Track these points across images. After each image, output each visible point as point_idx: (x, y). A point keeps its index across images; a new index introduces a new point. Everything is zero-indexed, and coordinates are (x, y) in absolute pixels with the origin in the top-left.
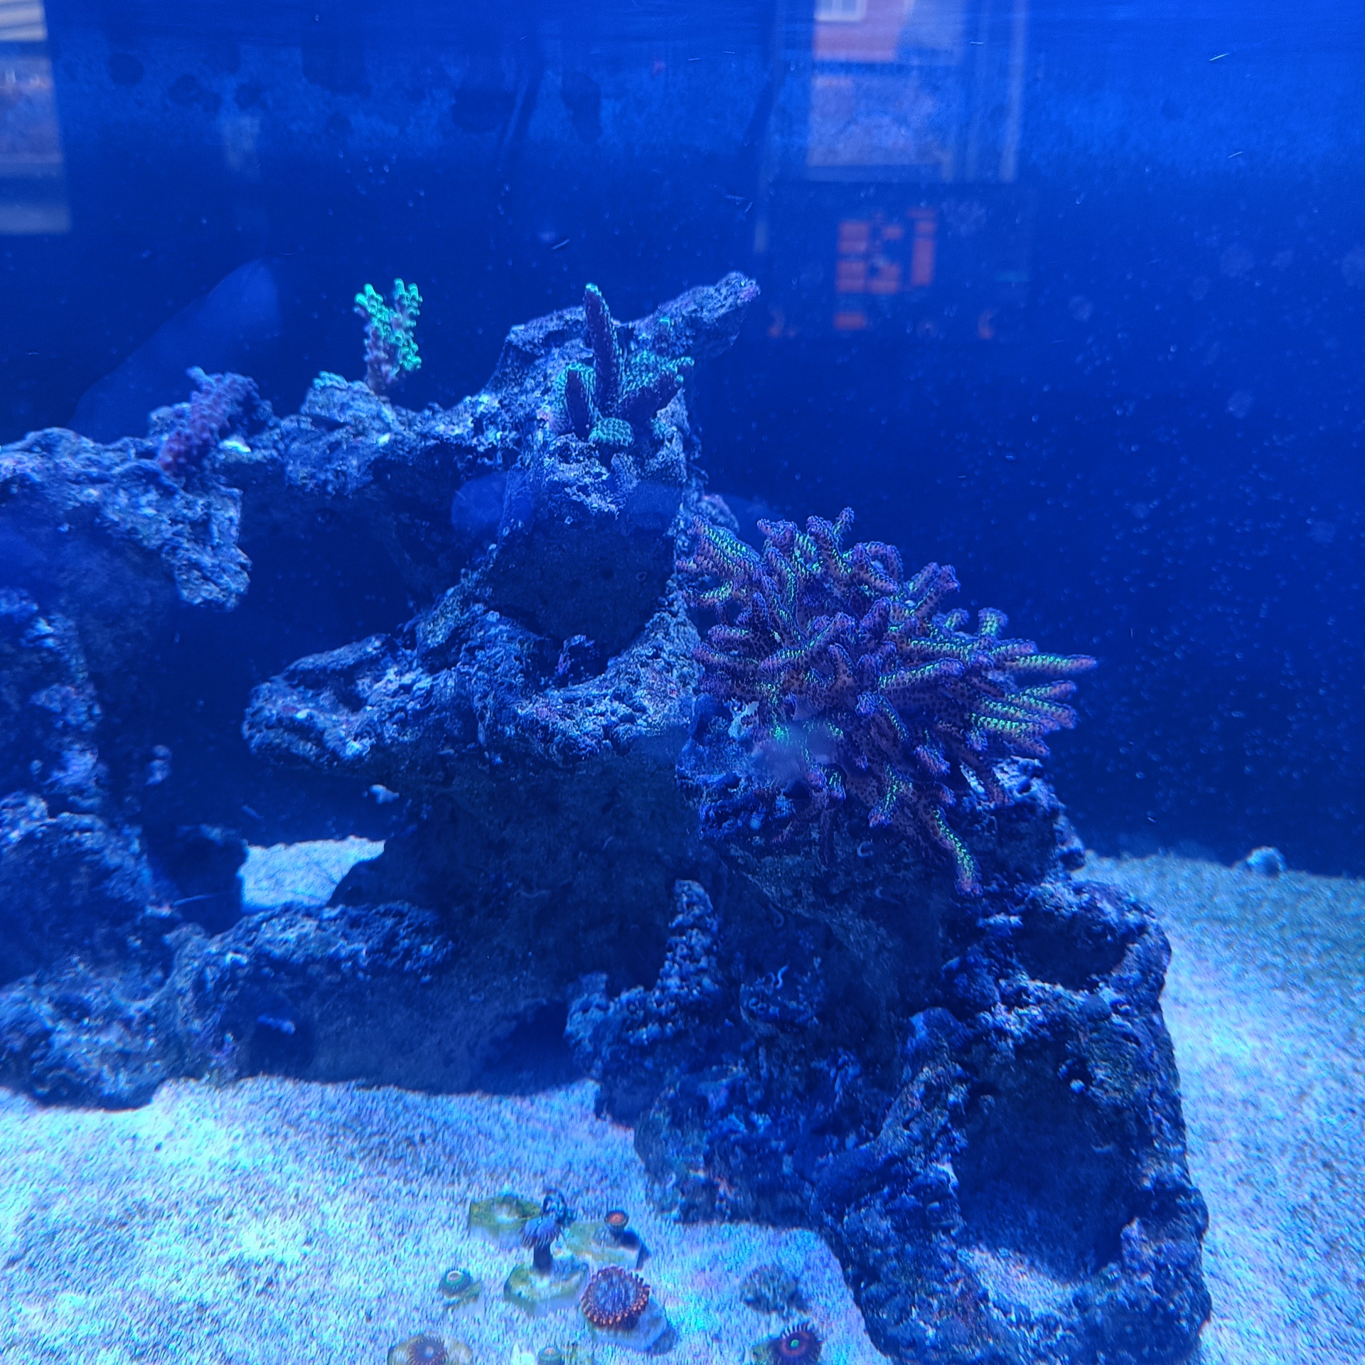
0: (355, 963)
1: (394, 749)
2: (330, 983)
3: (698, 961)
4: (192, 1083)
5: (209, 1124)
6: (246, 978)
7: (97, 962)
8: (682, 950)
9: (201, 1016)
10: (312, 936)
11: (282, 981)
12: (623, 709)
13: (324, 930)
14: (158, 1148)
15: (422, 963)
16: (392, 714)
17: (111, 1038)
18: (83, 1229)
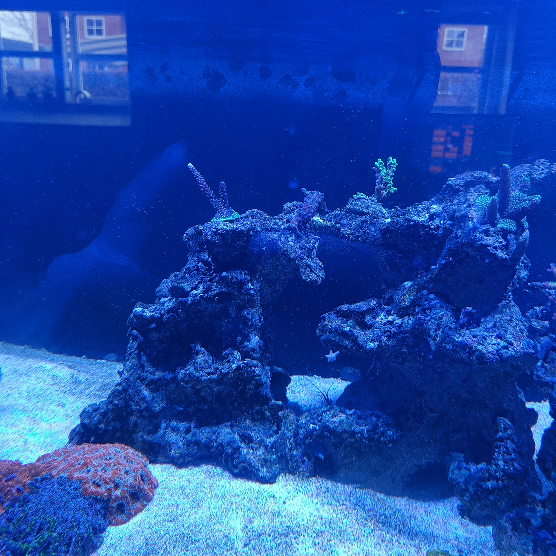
0: (362, 435)
3: (511, 455)
8: (503, 449)
10: (344, 421)
11: (331, 439)
14: (284, 503)
15: (388, 439)
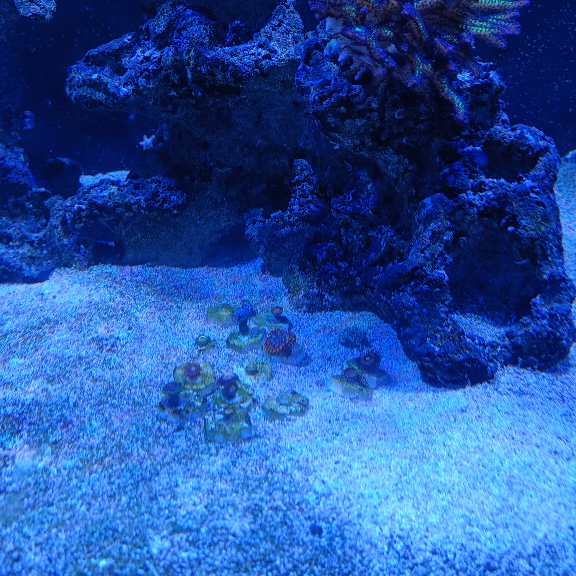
0: (139, 206)
1: (145, 93)
2: (128, 217)
3: (308, 197)
4: (68, 269)
5: (77, 286)
6: (86, 217)
7: (12, 216)
8: (299, 193)
9: (67, 237)
10: (116, 193)
11: (104, 217)
12: (264, 52)
13: (122, 191)
15: (172, 205)
16: (142, 73)
17: (25, 250)
18: (20, 332)
